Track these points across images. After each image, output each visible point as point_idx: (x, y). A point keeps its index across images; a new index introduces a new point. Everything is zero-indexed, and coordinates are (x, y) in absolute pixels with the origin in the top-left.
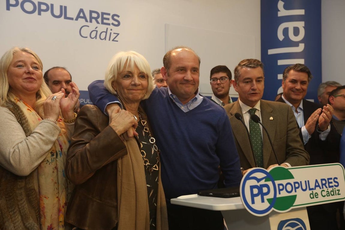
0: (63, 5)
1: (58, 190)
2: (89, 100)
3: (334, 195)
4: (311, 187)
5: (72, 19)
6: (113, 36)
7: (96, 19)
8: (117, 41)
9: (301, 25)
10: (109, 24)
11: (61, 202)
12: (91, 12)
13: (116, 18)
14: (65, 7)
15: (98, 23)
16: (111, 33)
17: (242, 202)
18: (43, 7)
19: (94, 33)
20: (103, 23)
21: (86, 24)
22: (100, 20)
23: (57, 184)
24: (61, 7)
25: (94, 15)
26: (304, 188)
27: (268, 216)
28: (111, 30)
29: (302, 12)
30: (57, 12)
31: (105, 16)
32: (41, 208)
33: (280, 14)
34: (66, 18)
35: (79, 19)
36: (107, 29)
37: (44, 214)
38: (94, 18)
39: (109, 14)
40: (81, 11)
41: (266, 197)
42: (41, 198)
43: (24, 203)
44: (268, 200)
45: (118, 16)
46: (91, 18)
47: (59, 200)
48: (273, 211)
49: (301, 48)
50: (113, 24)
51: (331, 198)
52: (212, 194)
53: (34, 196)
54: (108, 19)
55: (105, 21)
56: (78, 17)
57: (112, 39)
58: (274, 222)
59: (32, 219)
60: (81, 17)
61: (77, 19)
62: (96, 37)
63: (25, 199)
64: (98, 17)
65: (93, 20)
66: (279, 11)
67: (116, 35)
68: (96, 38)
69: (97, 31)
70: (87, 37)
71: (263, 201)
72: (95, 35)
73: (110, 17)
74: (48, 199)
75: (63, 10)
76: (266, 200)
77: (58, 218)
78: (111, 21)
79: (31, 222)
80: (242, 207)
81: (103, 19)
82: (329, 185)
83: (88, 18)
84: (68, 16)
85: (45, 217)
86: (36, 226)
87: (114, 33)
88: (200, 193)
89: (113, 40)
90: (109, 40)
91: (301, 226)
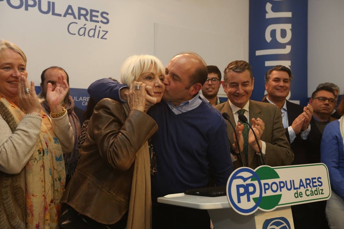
1: (45, 188)
2: (76, 97)
5: (60, 15)
6: (102, 34)
7: (85, 16)
8: (106, 39)
9: (288, 27)
10: (98, 22)
11: (47, 200)
12: (80, 9)
13: (104, 15)
14: (53, 3)
15: (86, 20)
16: (99, 31)
17: (229, 202)
18: (31, 2)
20: (91, 20)
21: (77, 20)
22: (88, 17)
23: (44, 182)
24: (49, 3)
25: (83, 12)
27: (253, 215)
28: (100, 27)
29: (289, 15)
30: (45, 8)
31: (94, 13)
32: (28, 206)
33: (268, 16)
34: (54, 14)
35: (68, 16)
36: (96, 26)
37: (32, 212)
38: (83, 15)
39: (98, 12)
40: (70, 7)
42: (29, 196)
43: (10, 202)
45: (107, 14)
46: (80, 15)
47: (45, 198)
48: (259, 210)
49: (287, 50)
50: (102, 21)
52: (198, 193)
53: (21, 194)
54: (97, 16)
55: (94, 18)
56: (66, 13)
57: (100, 36)
58: (259, 221)
59: (18, 218)
60: (70, 14)
61: (65, 16)
62: (84, 34)
63: (10, 198)
64: (87, 14)
65: (82, 17)
66: (267, 13)
67: (105, 32)
68: (84, 36)
69: (85, 28)
70: (75, 34)
72: (83, 32)
73: (99, 14)
74: (35, 197)
75: (51, 7)
77: (44, 217)
78: (100, 19)
79: (17, 220)
80: (228, 206)
81: (92, 16)
83: (77, 15)
84: (56, 12)
85: (33, 215)
86: (23, 225)
87: (103, 31)
88: (187, 192)
89: (102, 38)
90: (98, 37)
91: (285, 224)
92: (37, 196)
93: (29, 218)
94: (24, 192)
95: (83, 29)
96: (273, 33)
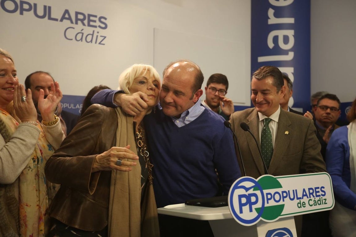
0: (48, 5)
1: (39, 198)
3: (321, 204)
4: (299, 197)
5: (56, 20)
6: (100, 39)
7: (82, 21)
8: (104, 44)
9: (290, 33)
10: (95, 27)
11: (42, 210)
12: (77, 13)
13: (103, 20)
14: (50, 8)
15: (84, 25)
16: (97, 36)
17: (230, 212)
18: (26, 6)
19: (80, 35)
20: (89, 25)
21: (74, 25)
22: (86, 22)
23: (38, 191)
24: (45, 7)
25: (80, 17)
26: (292, 197)
27: (255, 226)
28: (98, 32)
29: (291, 21)
30: (40, 12)
31: (92, 18)
32: (21, 217)
33: (270, 22)
34: (50, 18)
35: (64, 20)
36: (94, 31)
37: (25, 223)
38: (80, 20)
39: (96, 16)
40: (67, 12)
41: (254, 207)
42: (22, 206)
43: (4, 213)
44: (256, 209)
45: (106, 19)
46: (77, 20)
47: (40, 208)
48: (261, 220)
49: (290, 57)
50: (100, 27)
51: (318, 207)
52: (199, 203)
53: (15, 205)
54: (95, 21)
55: (92, 23)
56: (63, 18)
57: (98, 42)
58: (262, 232)
59: (13, 230)
60: (67, 19)
61: (61, 20)
62: (82, 39)
63: (4, 209)
64: (84, 19)
65: (79, 22)
66: (269, 18)
67: (103, 38)
68: (82, 41)
69: (83, 34)
70: (72, 40)
71: (251, 210)
72: (80, 37)
73: (97, 19)
74: (30, 207)
75: (48, 10)
76: (254, 209)
77: (39, 227)
78: (98, 23)
79: (12, 232)
80: (229, 217)
81: (89, 21)
82: (316, 194)
83: (74, 20)
84: (53, 16)
85: (26, 226)
86: (17, 236)
87: (101, 36)
88: (187, 202)
89: (100, 43)
90: (96, 43)
91: (288, 235)
92: (31, 206)
93: (23, 229)
94: (18, 202)
95: (81, 35)
96: (276, 39)
